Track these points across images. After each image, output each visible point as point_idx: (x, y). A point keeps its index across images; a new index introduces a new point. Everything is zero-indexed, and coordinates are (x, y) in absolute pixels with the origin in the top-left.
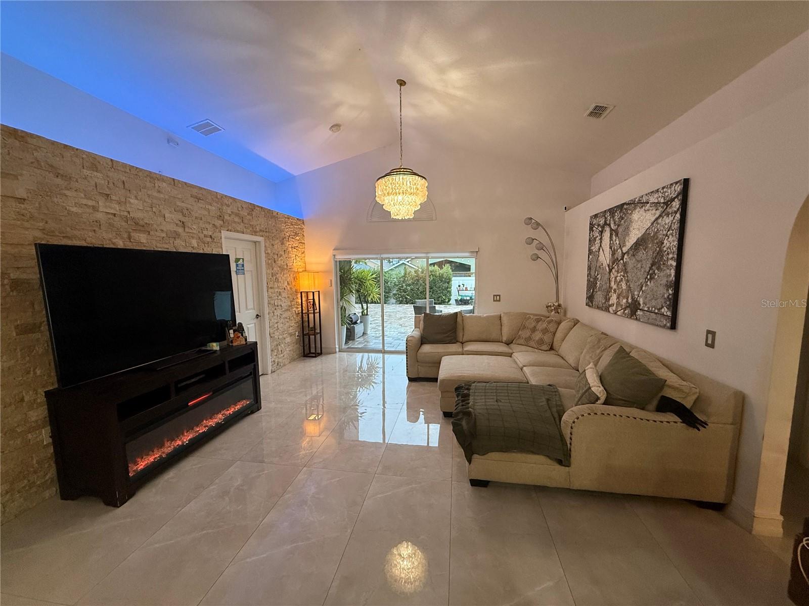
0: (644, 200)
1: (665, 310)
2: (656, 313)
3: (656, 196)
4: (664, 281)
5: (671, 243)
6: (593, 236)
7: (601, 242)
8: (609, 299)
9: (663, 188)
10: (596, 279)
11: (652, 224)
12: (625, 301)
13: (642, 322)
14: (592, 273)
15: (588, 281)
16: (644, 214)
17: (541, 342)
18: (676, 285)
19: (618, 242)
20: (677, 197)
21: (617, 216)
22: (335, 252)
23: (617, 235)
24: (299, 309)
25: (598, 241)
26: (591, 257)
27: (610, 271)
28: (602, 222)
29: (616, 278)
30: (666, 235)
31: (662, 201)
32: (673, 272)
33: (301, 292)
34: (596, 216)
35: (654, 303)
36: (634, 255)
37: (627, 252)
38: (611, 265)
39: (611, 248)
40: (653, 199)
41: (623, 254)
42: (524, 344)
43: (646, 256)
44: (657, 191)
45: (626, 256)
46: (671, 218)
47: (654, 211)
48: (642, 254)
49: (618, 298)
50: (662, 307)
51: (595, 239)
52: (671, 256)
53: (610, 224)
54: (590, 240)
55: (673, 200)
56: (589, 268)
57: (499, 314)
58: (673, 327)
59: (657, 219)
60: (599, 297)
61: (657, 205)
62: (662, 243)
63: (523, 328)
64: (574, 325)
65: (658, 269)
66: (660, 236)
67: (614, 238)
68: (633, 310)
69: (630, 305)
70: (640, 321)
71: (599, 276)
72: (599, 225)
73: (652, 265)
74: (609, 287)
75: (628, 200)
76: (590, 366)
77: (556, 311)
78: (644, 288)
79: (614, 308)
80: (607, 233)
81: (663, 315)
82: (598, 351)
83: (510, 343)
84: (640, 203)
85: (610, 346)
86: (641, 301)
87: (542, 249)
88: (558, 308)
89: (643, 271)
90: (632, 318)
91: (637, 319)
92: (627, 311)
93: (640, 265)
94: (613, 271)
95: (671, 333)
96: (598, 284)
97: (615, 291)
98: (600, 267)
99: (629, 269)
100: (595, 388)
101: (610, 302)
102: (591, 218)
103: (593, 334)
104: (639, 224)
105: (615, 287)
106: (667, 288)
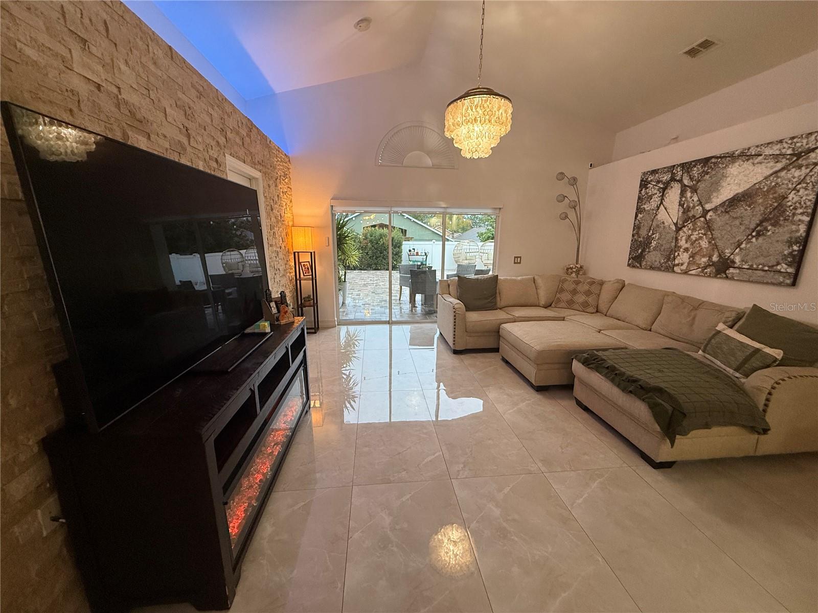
0: (753, 151)
1: (783, 267)
2: (766, 271)
3: (779, 146)
4: (786, 237)
5: (800, 197)
6: (647, 193)
7: (662, 199)
8: (674, 259)
9: (793, 138)
10: (649, 240)
11: (766, 178)
12: (705, 260)
13: (737, 280)
14: (643, 232)
15: (634, 241)
16: (751, 168)
17: (585, 305)
18: (805, 242)
19: (696, 199)
21: (695, 172)
22: (333, 203)
23: (694, 191)
24: (292, 274)
25: (656, 200)
26: (640, 216)
27: (678, 229)
28: (666, 177)
29: (689, 236)
30: (794, 189)
31: (789, 152)
32: (802, 228)
33: (294, 253)
34: (654, 172)
35: (761, 260)
36: (727, 212)
37: (715, 209)
38: (680, 222)
39: (681, 205)
40: (768, 151)
41: (705, 212)
42: (566, 307)
43: (750, 215)
44: (781, 142)
45: (710, 213)
46: (804, 171)
47: (772, 164)
48: (742, 210)
49: (692, 256)
50: (778, 264)
51: (650, 197)
52: (799, 211)
53: (682, 180)
54: (639, 198)
55: (810, 151)
56: (637, 228)
57: (532, 277)
58: (794, 284)
59: (776, 172)
60: (654, 257)
61: (776, 158)
62: (784, 197)
63: (561, 290)
64: (622, 286)
65: (773, 225)
66: (781, 191)
67: (689, 194)
68: (722, 268)
69: (714, 264)
70: (732, 279)
71: (657, 236)
72: (658, 182)
73: (761, 222)
74: (676, 246)
75: (718, 153)
76: (720, 327)
77: (577, 273)
78: (743, 246)
79: (684, 267)
80: (676, 189)
81: (780, 272)
82: (686, 311)
83: (547, 307)
84: (745, 155)
85: (698, 305)
86: (737, 259)
87: (574, 208)
88: (580, 270)
89: (743, 228)
90: (715, 277)
91: (727, 277)
92: (708, 270)
93: (737, 222)
94: (685, 229)
95: (792, 291)
96: (654, 244)
97: (686, 250)
98: (658, 226)
99: (715, 226)
100: (767, 350)
101: (677, 262)
102: (644, 174)
103: (666, 294)
104: (739, 179)
105: (687, 246)
106: (791, 243)
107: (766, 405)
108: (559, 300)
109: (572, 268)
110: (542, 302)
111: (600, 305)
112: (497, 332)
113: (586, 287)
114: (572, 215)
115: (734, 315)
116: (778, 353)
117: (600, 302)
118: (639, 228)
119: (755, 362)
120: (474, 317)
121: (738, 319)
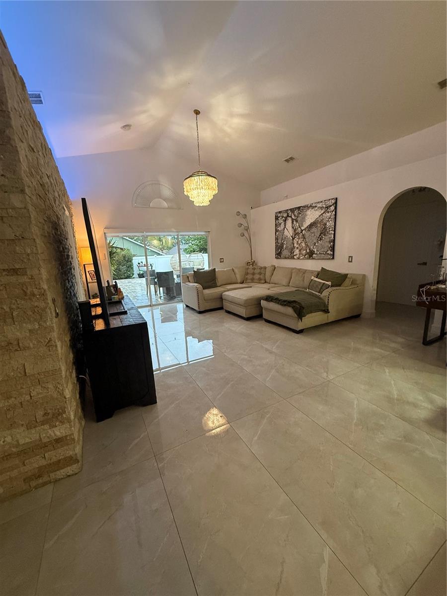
0: (314, 205)
1: (329, 252)
2: (325, 254)
4: (328, 240)
5: (330, 224)
6: (278, 222)
7: (285, 225)
8: (294, 253)
9: (325, 201)
10: (283, 244)
11: (320, 216)
12: (305, 252)
14: (280, 241)
15: (276, 246)
16: (314, 212)
17: (260, 279)
18: (334, 241)
19: (298, 225)
20: (333, 204)
21: (296, 213)
22: (106, 231)
23: (297, 221)
25: (283, 225)
26: (277, 233)
28: (285, 215)
29: (298, 242)
30: (328, 221)
31: (325, 206)
32: (333, 236)
33: (84, 265)
34: (280, 212)
35: (323, 250)
36: (309, 231)
37: (305, 229)
38: (293, 236)
39: (293, 228)
40: (319, 205)
41: (302, 231)
42: (251, 281)
43: (316, 231)
44: (322, 202)
45: (304, 231)
46: (330, 214)
47: (320, 211)
48: (314, 229)
49: (300, 251)
51: (280, 224)
52: (331, 229)
53: (291, 216)
54: (276, 225)
55: (331, 206)
56: (277, 239)
57: (231, 268)
58: (333, 258)
59: (322, 214)
60: (285, 253)
61: (321, 208)
62: (326, 224)
63: (247, 274)
64: (275, 268)
65: (324, 235)
66: (324, 221)
67: (295, 223)
68: (311, 255)
69: (308, 253)
70: (315, 259)
71: (285, 242)
72: (283, 217)
73: (320, 234)
74: (293, 247)
75: (302, 205)
76: (313, 278)
77: (253, 265)
78: (316, 244)
79: (298, 256)
80: (289, 221)
81: (328, 254)
82: (301, 275)
83: (242, 283)
84: (311, 207)
85: (305, 271)
86: (315, 250)
87: (247, 230)
88: (254, 263)
89: (315, 237)
90: (309, 259)
91: (313, 259)
92: (306, 256)
93: (313, 235)
94: (296, 239)
95: (332, 261)
96: (285, 246)
97: (297, 248)
98: (285, 238)
99: (306, 237)
100: (327, 283)
102: (276, 213)
103: (293, 269)
104: (311, 216)
105: (298, 246)
106: (330, 242)
107: (328, 302)
108: (247, 279)
109: (249, 263)
110: (239, 281)
111: (266, 279)
112: (221, 298)
113: (258, 271)
114: (246, 235)
115: (317, 273)
116: (329, 283)
117: (266, 277)
118: (278, 239)
119: (324, 288)
120: (207, 291)
121: (318, 274)
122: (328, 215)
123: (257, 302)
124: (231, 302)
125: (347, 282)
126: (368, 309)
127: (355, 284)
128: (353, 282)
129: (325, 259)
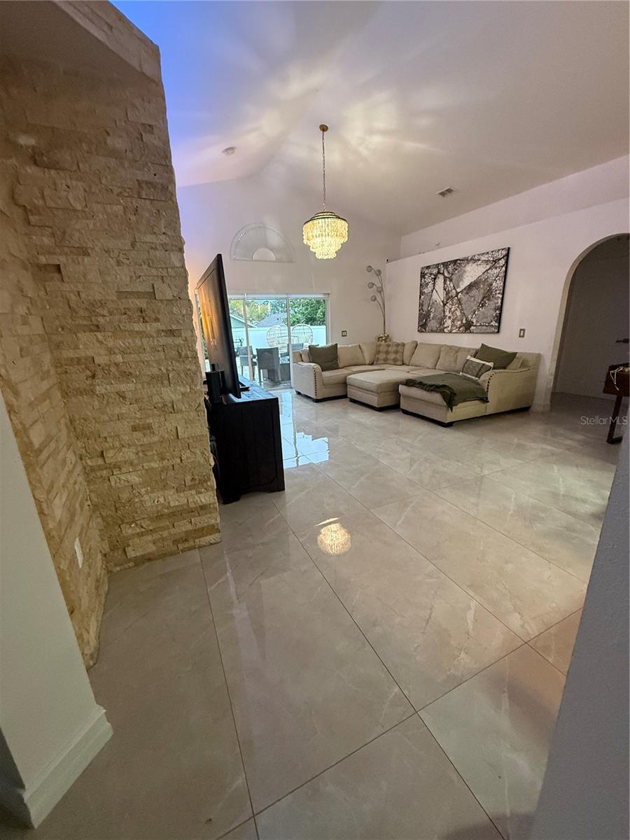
0: (476, 258)
1: (494, 323)
2: (487, 326)
3: (487, 256)
4: (494, 306)
5: (498, 284)
6: (425, 282)
7: (434, 286)
8: (444, 324)
9: (492, 252)
10: (429, 312)
11: (483, 273)
12: (459, 323)
13: (476, 333)
14: (425, 308)
15: (420, 314)
16: (476, 267)
17: (396, 360)
18: (501, 308)
19: (452, 285)
20: (503, 257)
21: (450, 268)
23: (451, 280)
25: (430, 285)
26: (422, 297)
28: (435, 271)
29: (451, 309)
30: (495, 280)
31: (492, 259)
32: (500, 301)
34: (428, 267)
35: (485, 320)
36: (467, 293)
37: (462, 292)
38: (445, 300)
39: (445, 289)
40: (483, 258)
41: (457, 293)
42: (384, 362)
43: (478, 294)
44: (488, 253)
45: (460, 294)
46: (498, 270)
47: (484, 266)
48: (474, 292)
49: (453, 321)
50: (492, 321)
51: (427, 284)
52: (498, 292)
53: (444, 273)
54: (421, 285)
55: (500, 259)
56: (421, 305)
57: (357, 344)
58: (498, 332)
59: (487, 270)
60: (433, 324)
61: (487, 262)
62: (492, 285)
63: (378, 352)
64: (416, 345)
65: (488, 300)
66: (490, 281)
67: (448, 282)
68: (467, 327)
69: (464, 325)
70: (473, 333)
71: (433, 310)
72: (431, 274)
73: (483, 298)
74: (444, 316)
75: (461, 258)
76: (469, 357)
77: (385, 341)
78: (476, 313)
79: (449, 329)
80: (440, 280)
81: (492, 326)
82: (452, 354)
83: (372, 364)
84: (473, 260)
85: (458, 350)
86: (474, 321)
87: (380, 292)
88: (387, 338)
89: (475, 302)
90: (465, 332)
91: (470, 332)
92: (461, 329)
93: (473, 299)
94: (448, 305)
95: (497, 335)
96: (432, 315)
97: (450, 317)
98: (433, 303)
99: (463, 302)
100: (487, 364)
101: (445, 326)
102: (422, 268)
103: (442, 346)
104: (472, 273)
105: (449, 315)
106: (496, 310)
107: (488, 388)
108: (378, 359)
109: (381, 337)
110: (368, 362)
111: (404, 360)
112: (344, 384)
113: (394, 348)
114: (379, 298)
115: (474, 351)
116: (491, 364)
117: (404, 357)
118: (422, 306)
119: (483, 370)
120: (327, 374)
121: (477, 353)
122: (496, 271)
123: (394, 388)
124: (359, 388)
125: (515, 363)
126: (541, 400)
127: (525, 367)
128: (524, 364)
129: (488, 333)
